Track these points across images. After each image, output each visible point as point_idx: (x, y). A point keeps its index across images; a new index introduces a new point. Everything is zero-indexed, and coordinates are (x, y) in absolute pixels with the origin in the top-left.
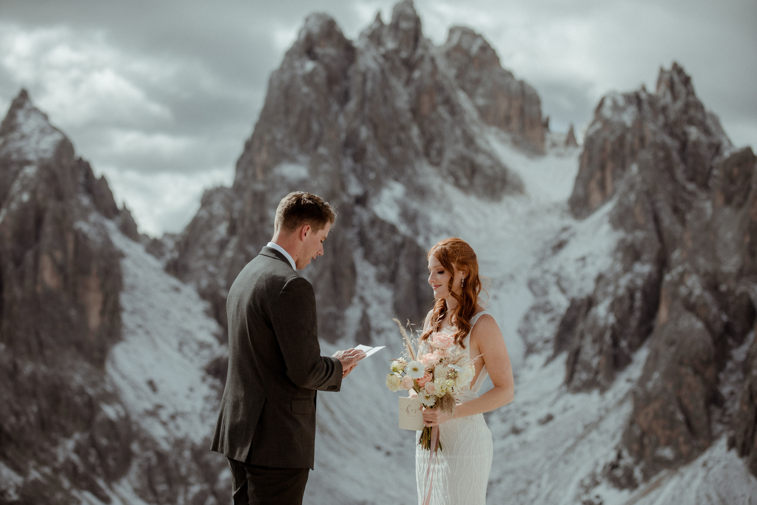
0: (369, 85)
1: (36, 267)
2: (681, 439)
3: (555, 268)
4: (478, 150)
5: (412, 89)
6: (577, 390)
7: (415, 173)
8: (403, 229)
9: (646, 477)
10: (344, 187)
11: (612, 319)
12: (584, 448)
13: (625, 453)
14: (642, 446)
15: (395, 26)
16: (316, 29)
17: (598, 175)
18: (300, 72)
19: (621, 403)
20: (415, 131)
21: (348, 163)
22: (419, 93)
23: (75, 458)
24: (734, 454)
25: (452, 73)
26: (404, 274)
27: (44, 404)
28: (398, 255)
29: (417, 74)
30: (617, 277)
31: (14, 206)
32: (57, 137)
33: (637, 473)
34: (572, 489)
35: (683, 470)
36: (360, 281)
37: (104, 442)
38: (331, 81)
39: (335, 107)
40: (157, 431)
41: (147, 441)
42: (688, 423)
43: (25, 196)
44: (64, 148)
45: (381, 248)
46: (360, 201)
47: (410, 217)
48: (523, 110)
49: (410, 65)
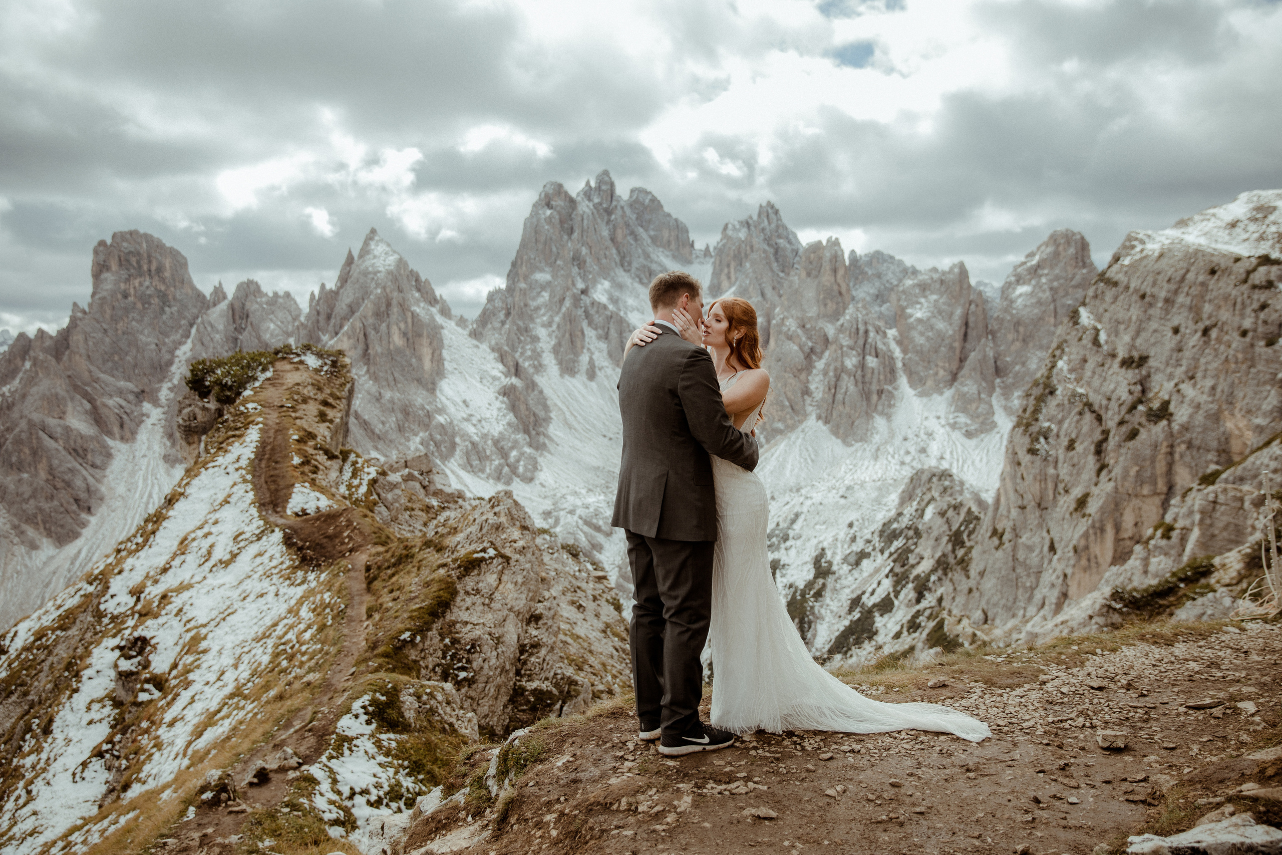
0: (585, 222)
1: (389, 334)
2: (788, 416)
4: (652, 261)
5: (611, 226)
7: (616, 275)
8: (611, 307)
10: (574, 284)
15: (599, 188)
16: (551, 191)
17: (726, 271)
18: (543, 217)
20: (614, 251)
21: (575, 270)
22: (615, 229)
23: (421, 447)
24: (820, 423)
25: (634, 217)
26: (613, 333)
27: (400, 416)
28: (609, 323)
29: (613, 217)
31: (372, 297)
32: (396, 256)
35: (789, 435)
36: (587, 340)
37: (438, 437)
38: (562, 222)
39: (566, 237)
40: (471, 430)
41: (465, 436)
42: (792, 407)
43: (379, 291)
44: (401, 263)
45: (598, 319)
46: (584, 292)
47: (614, 301)
48: (677, 237)
49: (609, 212)
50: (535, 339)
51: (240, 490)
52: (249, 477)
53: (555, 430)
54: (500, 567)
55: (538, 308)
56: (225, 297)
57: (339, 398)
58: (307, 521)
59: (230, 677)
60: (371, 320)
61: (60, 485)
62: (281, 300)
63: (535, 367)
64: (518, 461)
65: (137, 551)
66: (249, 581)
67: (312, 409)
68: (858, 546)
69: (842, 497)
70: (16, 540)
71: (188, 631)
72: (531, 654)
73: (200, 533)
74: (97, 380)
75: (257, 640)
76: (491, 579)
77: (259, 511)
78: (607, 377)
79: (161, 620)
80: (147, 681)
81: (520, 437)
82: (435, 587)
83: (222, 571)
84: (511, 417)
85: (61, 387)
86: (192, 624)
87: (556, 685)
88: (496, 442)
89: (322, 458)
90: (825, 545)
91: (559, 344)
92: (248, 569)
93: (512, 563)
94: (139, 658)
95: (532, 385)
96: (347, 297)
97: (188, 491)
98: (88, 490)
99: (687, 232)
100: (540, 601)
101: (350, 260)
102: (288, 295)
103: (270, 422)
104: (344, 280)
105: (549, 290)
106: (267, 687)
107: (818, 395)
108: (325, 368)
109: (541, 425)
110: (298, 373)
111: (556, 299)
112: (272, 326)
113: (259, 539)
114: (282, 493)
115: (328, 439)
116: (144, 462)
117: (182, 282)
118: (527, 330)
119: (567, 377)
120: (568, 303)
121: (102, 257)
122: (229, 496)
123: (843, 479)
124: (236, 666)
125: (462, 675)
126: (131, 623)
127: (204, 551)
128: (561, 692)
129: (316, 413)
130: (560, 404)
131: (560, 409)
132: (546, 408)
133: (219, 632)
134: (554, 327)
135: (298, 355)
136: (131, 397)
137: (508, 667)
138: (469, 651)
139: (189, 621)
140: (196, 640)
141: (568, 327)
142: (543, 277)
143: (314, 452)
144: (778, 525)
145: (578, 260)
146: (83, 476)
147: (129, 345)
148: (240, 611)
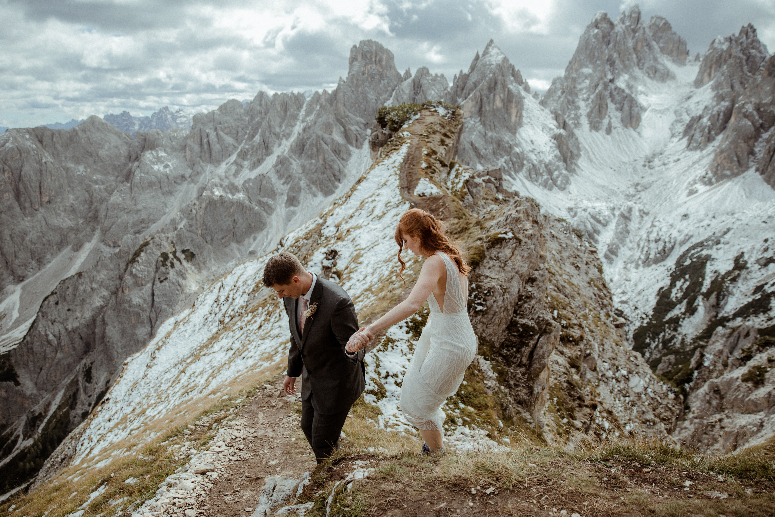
0: (618, 37)
1: (494, 100)
2: (735, 167)
3: (686, 106)
4: (658, 63)
5: (635, 40)
6: (691, 150)
7: (633, 71)
8: (627, 91)
9: (717, 181)
10: (605, 76)
11: (709, 123)
12: (692, 170)
13: (709, 172)
14: (717, 170)
15: (630, 16)
16: (599, 18)
17: (708, 71)
18: (592, 34)
19: (709, 154)
20: (634, 56)
21: (608, 67)
22: (637, 42)
23: (504, 164)
24: (758, 173)
25: (651, 34)
26: (626, 107)
27: (495, 146)
28: (624, 100)
29: (637, 34)
30: (714, 107)
31: (487, 79)
32: (503, 56)
33: (714, 180)
34: (685, 185)
35: (733, 179)
36: (609, 110)
37: (515, 160)
38: (604, 37)
39: (604, 47)
40: (533, 157)
41: (529, 160)
42: (739, 161)
43: (491, 75)
44: (505, 60)
45: (618, 98)
46: (612, 81)
47: (630, 87)
48: (678, 47)
49: (634, 31)
50: (578, 108)
51: (392, 179)
52: (398, 172)
53: (582, 162)
54: (514, 245)
55: (581, 90)
56: (411, 76)
57: (453, 133)
58: (424, 199)
59: (369, 279)
60: (485, 92)
61: (327, 167)
62: (439, 79)
63: (575, 124)
64: (558, 177)
65: (341, 205)
66: (388, 229)
67: (438, 137)
68: (768, 255)
69: (764, 222)
70: (308, 191)
71: (356, 250)
72: (525, 302)
73: (370, 200)
74: (348, 116)
75: (385, 262)
76: (507, 252)
77: (401, 191)
78: (618, 133)
79: (344, 243)
80: (334, 273)
81: (561, 164)
82: (472, 251)
83: (377, 222)
84: (557, 152)
85: (332, 119)
86: (358, 247)
87: (538, 324)
88: (546, 166)
89: (438, 165)
90: (745, 250)
91: (591, 112)
92: (389, 222)
93: (523, 243)
94: (333, 260)
95: (572, 135)
96: (474, 78)
97: (369, 176)
98: (340, 171)
99: (686, 44)
100: (536, 270)
101: (477, 58)
102: (442, 76)
103: (414, 143)
104: (473, 68)
105: (590, 78)
106: (381, 290)
107: (760, 156)
108: (448, 115)
109: (574, 159)
110: (434, 117)
111: (593, 84)
112: (433, 92)
113: (397, 206)
114: (413, 183)
115: (444, 155)
116: (365, 159)
117: (391, 67)
118: (573, 102)
119: (593, 131)
120: (600, 87)
121: (354, 53)
122: (387, 181)
123: (767, 211)
124: (373, 274)
125: (480, 308)
126: (333, 241)
127: (370, 209)
128: (540, 329)
129: (439, 140)
130: (587, 147)
131: (586, 150)
132: (579, 149)
133: (369, 254)
134: (590, 101)
135: (435, 107)
136: (362, 126)
137: (509, 308)
138: (486, 294)
139: (356, 246)
140: (358, 256)
141: (599, 102)
142: (587, 70)
143: (434, 161)
144: (714, 234)
145: (611, 62)
146: (338, 164)
147: (363, 99)
148: (381, 244)
